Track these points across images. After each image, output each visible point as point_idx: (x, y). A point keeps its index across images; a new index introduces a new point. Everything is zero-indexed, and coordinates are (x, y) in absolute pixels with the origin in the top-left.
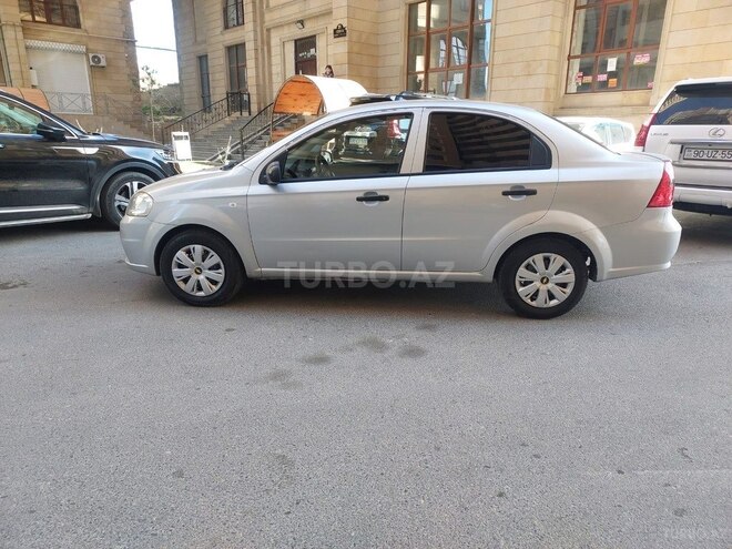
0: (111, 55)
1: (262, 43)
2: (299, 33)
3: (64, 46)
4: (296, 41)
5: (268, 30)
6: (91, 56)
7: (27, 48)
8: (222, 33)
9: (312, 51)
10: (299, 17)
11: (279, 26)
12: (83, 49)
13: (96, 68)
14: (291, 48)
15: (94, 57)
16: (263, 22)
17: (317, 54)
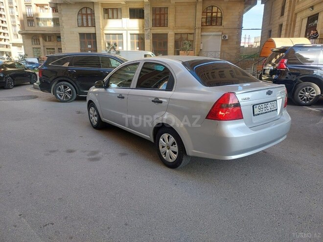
0: (231, 35)
1: (291, 21)
2: (310, 13)
3: (214, 33)
4: (309, 17)
5: (296, 14)
6: (223, 36)
7: (201, 36)
8: (279, 19)
9: (316, 21)
10: (311, 4)
11: (301, 11)
12: (221, 33)
13: (225, 41)
14: (305, 21)
15: (224, 36)
16: (294, 10)
17: (318, 24)
